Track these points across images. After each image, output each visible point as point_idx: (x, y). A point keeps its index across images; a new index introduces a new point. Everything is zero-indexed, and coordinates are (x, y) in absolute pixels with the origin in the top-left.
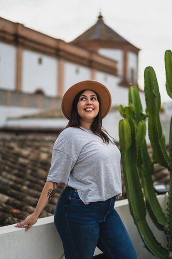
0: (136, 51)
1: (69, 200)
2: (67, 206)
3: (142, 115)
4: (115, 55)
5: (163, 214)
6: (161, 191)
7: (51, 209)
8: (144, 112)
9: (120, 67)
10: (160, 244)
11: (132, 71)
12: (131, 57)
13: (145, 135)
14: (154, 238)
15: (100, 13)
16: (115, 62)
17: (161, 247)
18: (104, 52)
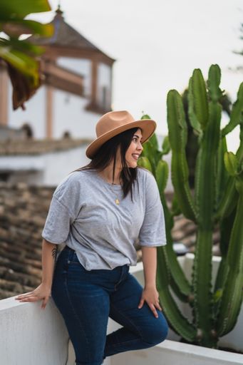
0: (110, 62)
1: (67, 264)
2: (65, 272)
3: (158, 152)
4: (80, 66)
5: (186, 281)
6: (179, 252)
7: (26, 281)
8: (160, 149)
9: (87, 83)
10: (186, 320)
11: (105, 90)
12: (103, 70)
13: (167, 178)
14: (178, 311)
15: (59, 6)
16: (81, 77)
17: (188, 323)
18: (65, 62)
